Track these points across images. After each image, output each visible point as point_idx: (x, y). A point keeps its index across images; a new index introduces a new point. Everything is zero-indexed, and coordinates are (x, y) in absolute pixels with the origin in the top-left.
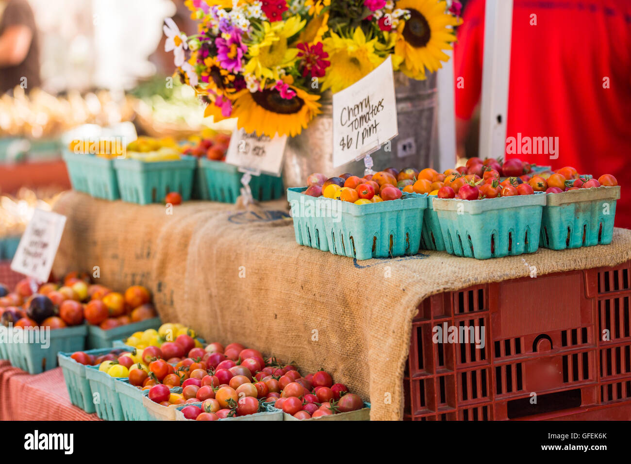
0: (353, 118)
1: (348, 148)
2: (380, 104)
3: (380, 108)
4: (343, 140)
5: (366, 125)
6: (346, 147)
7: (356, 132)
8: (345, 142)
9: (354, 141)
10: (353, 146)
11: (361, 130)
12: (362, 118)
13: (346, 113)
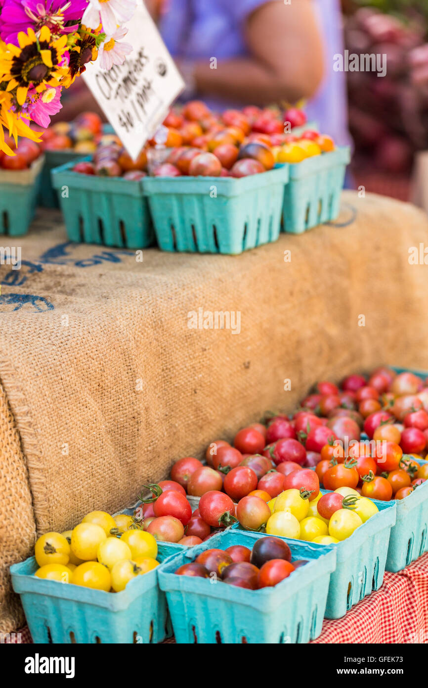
0: (114, 86)
1: (132, 125)
2: (141, 55)
3: (143, 60)
4: (120, 119)
5: (136, 89)
6: (129, 127)
7: (128, 101)
8: (124, 120)
9: (133, 114)
10: (136, 122)
11: (133, 96)
12: (126, 80)
13: (101, 80)
